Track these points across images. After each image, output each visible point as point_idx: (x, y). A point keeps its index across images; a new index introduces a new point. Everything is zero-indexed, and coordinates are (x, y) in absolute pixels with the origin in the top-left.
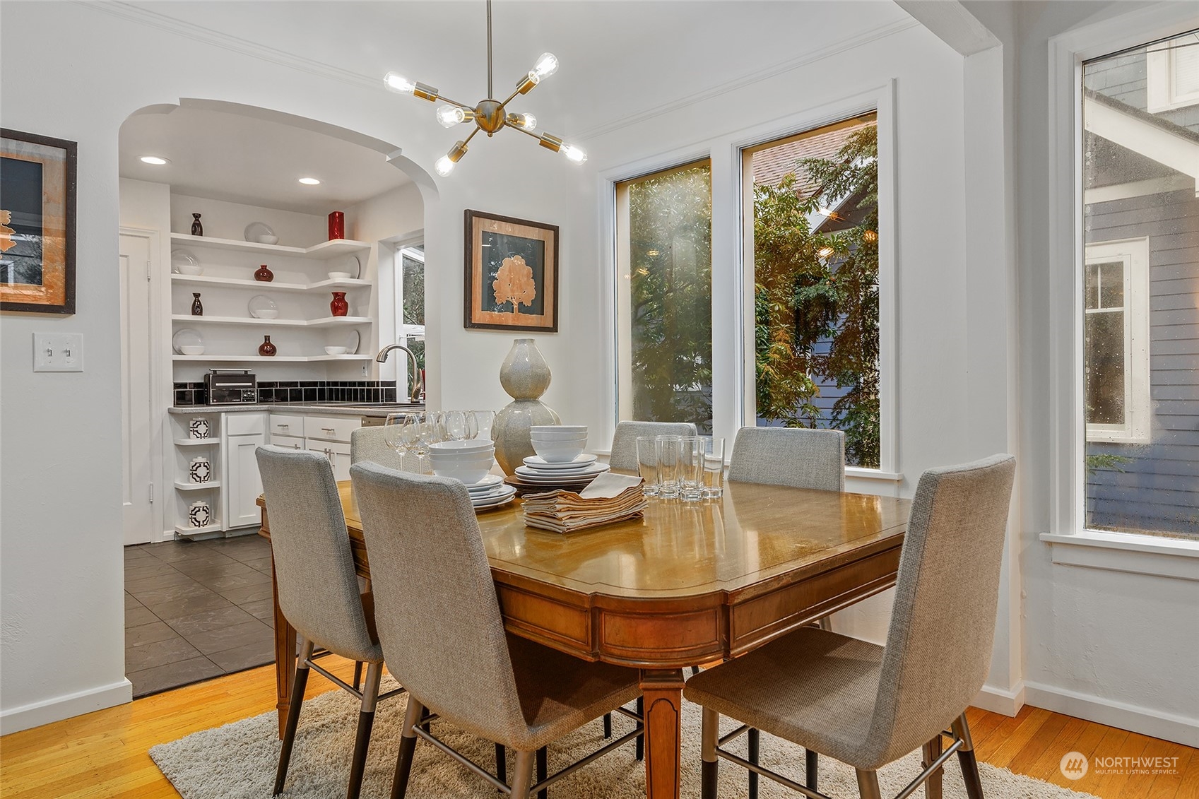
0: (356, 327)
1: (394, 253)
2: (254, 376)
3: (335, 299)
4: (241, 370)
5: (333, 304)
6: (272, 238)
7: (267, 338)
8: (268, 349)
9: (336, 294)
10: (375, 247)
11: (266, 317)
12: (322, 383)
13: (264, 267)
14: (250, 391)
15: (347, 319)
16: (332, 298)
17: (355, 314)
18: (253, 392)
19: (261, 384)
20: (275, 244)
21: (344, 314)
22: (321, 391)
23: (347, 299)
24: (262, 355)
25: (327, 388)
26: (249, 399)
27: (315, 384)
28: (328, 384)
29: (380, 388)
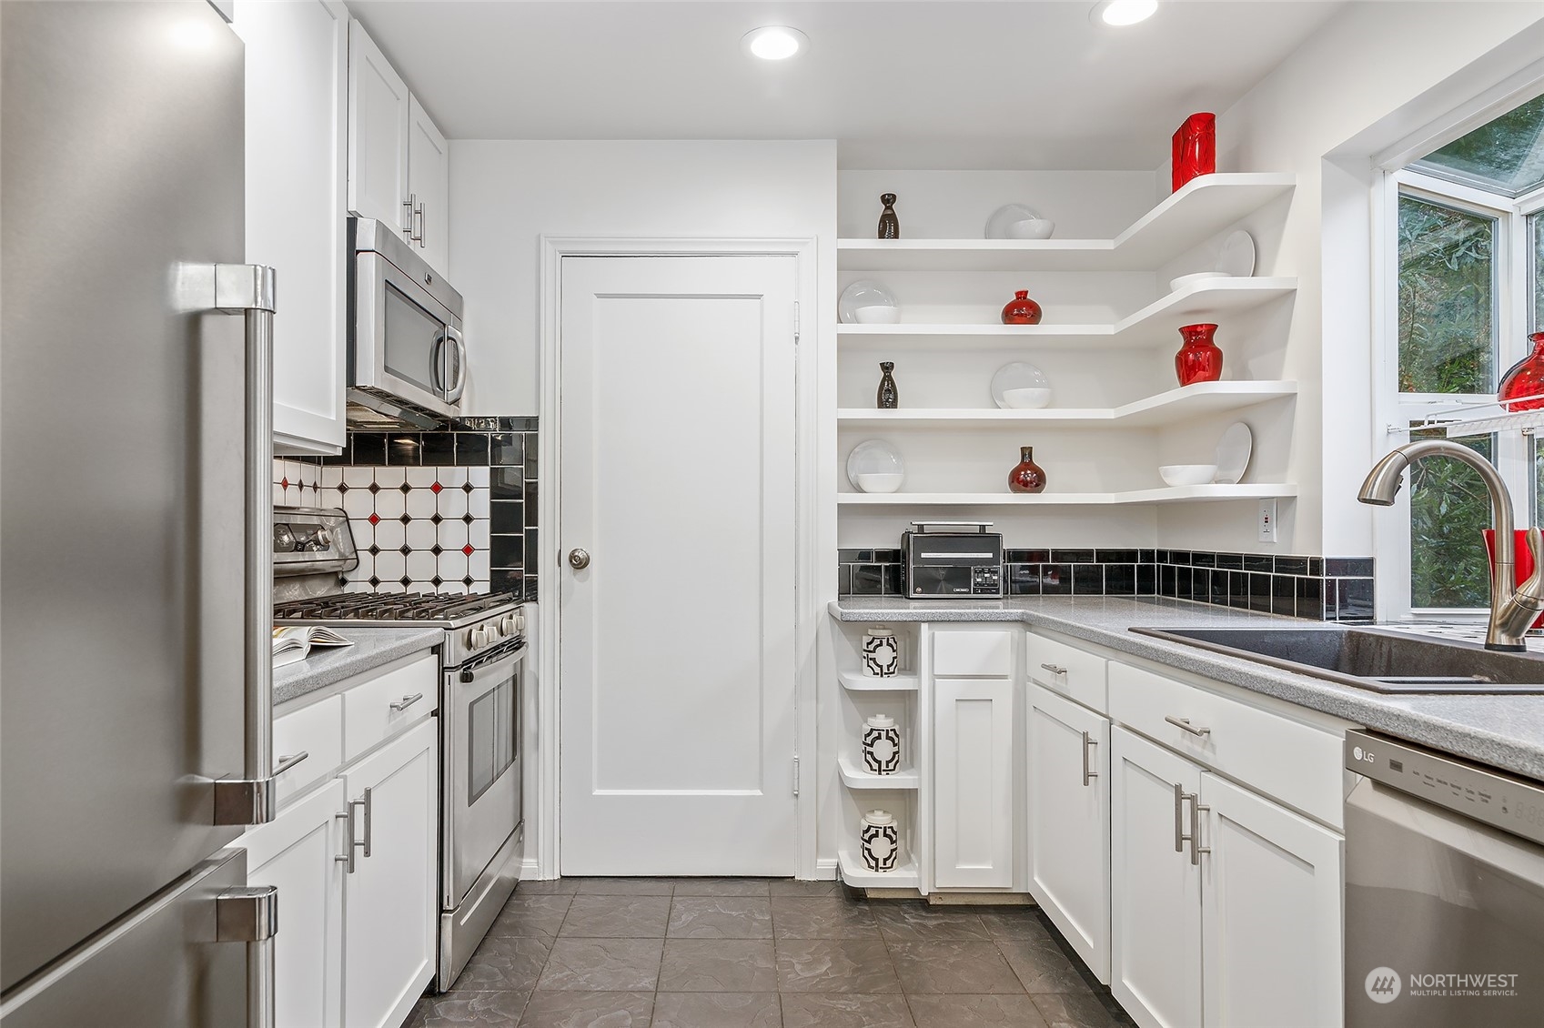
0: (1245, 415)
1: (1371, 183)
2: (997, 537)
3: (1187, 343)
4: (971, 524)
5: (1181, 360)
6: (1037, 225)
7: (1027, 452)
8: (1027, 476)
9: (1189, 332)
10: (1309, 184)
11: (1024, 406)
12: (1148, 555)
13: (1022, 295)
14: (989, 571)
15: (1223, 387)
16: (1180, 343)
17: (1243, 375)
18: (995, 573)
19: (1016, 555)
20: (1049, 238)
21: (1215, 375)
22: (1146, 573)
23: (1218, 340)
24: (1015, 490)
25: (1158, 566)
26: (988, 589)
27: (1130, 555)
28: (1162, 555)
29: (1324, 578)
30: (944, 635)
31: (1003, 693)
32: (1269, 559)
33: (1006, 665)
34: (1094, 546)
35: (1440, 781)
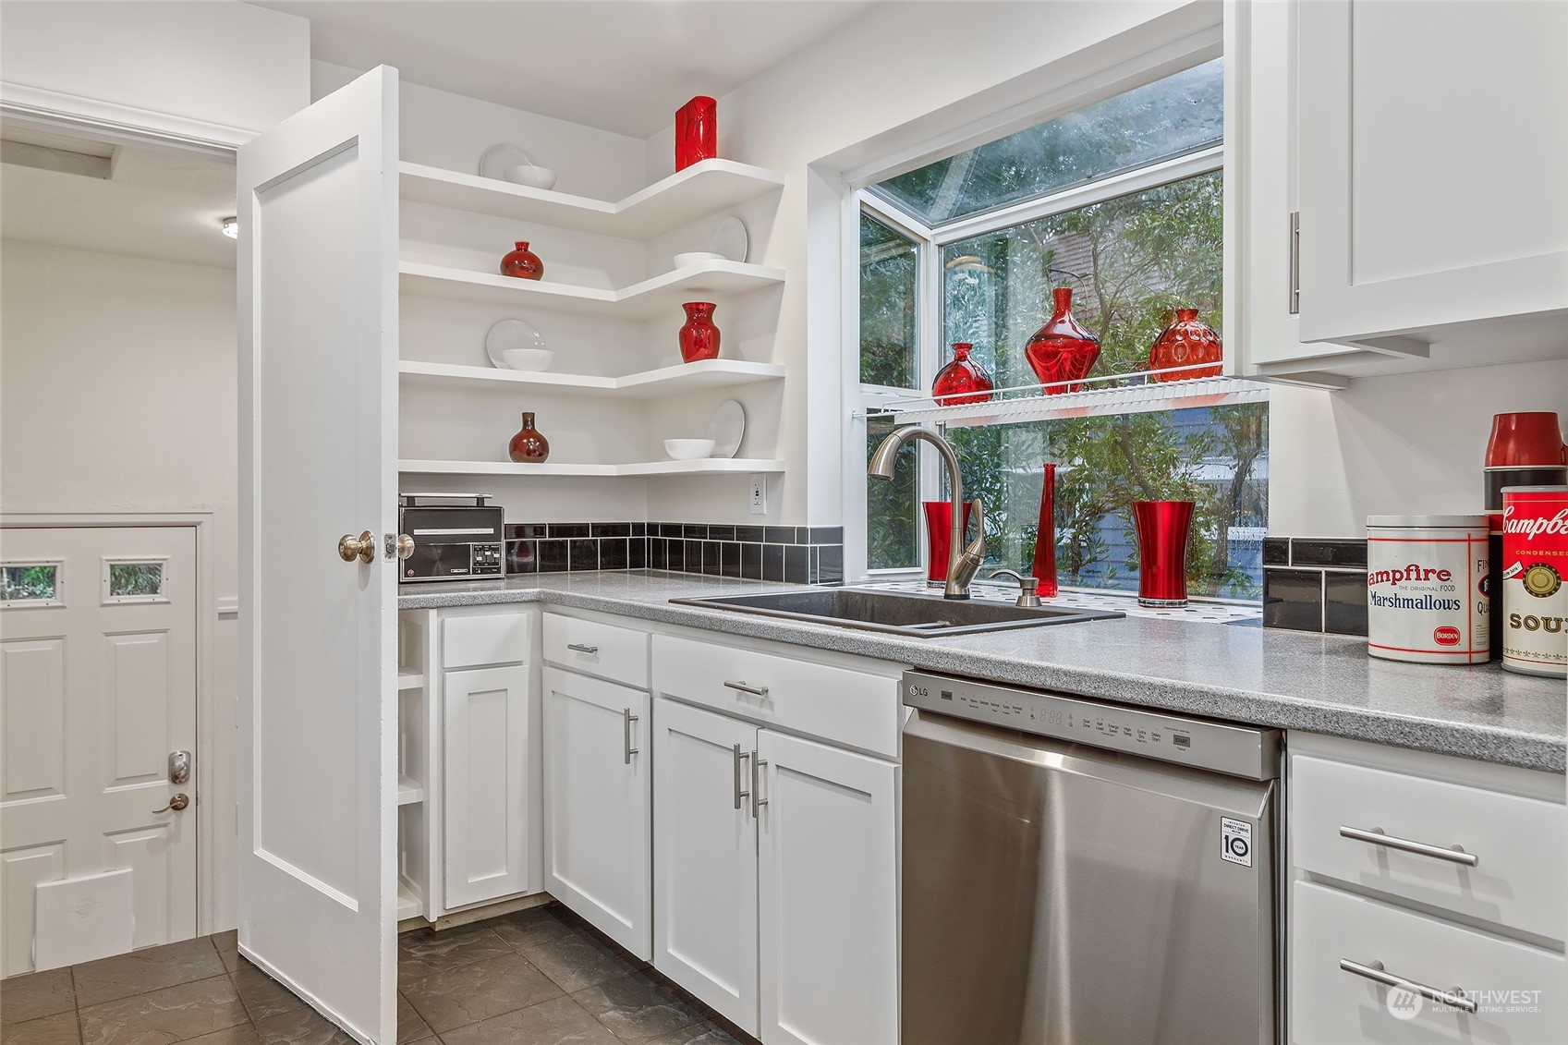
0: (735, 393)
1: (841, 197)
2: (497, 512)
3: (690, 319)
4: (467, 496)
5: (685, 335)
6: (540, 173)
7: (528, 419)
8: (529, 445)
9: (692, 309)
10: (796, 187)
11: (527, 368)
12: (638, 528)
13: (522, 246)
14: (490, 548)
15: (720, 366)
16: (682, 319)
17: (735, 355)
18: (496, 550)
19: (520, 530)
20: (550, 190)
21: (714, 355)
22: (637, 545)
23: (717, 319)
24: (516, 459)
25: (649, 539)
26: (489, 568)
27: (621, 529)
28: (653, 528)
29: (809, 545)
30: (455, 621)
31: (518, 682)
32: (759, 529)
33: (523, 651)
34: (590, 520)
35: (982, 703)
